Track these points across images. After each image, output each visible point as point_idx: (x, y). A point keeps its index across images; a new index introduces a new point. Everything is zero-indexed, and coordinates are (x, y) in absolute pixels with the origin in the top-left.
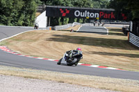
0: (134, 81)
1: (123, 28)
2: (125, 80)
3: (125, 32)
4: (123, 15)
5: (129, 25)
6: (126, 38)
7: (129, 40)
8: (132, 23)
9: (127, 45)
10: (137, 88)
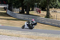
0: (9, 30)
1: (4, 7)
2: (5, 30)
3: (5, 9)
4: (4, 2)
5: (7, 6)
6: (5, 12)
7: (7, 13)
8: (8, 5)
9: (6, 15)
10: (10, 33)
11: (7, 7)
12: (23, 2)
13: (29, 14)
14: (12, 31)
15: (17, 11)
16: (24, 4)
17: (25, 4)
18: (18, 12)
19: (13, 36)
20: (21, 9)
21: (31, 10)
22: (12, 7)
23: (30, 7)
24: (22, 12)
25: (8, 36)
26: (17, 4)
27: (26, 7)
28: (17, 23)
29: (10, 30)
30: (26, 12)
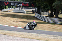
1: (33, 11)
3: (33, 12)
4: (33, 5)
5: (35, 9)
6: (34, 15)
8: (36, 8)
10: (39, 37)
11: (35, 11)
12: (52, 5)
13: (58, 18)
14: (41, 34)
15: (45, 14)
16: (53, 6)
17: (54, 8)
18: (47, 16)
19: (41, 40)
20: (50, 12)
21: (60, 13)
22: (41, 11)
23: (59, 10)
24: (51, 16)
25: (37, 39)
26: (46, 8)
27: (55, 10)
28: (46, 26)
29: (39, 34)
30: (55, 16)
